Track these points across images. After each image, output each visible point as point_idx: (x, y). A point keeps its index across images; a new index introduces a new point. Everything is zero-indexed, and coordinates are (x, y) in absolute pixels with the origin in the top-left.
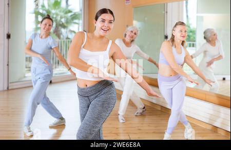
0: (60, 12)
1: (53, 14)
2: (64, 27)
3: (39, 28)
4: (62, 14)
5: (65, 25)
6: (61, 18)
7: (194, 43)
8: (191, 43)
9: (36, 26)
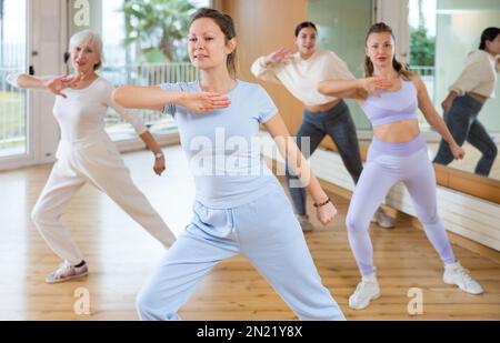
0: (171, 7)
1: (159, 13)
2: (179, 37)
3: (133, 39)
4: (175, 12)
5: (182, 33)
6: (174, 19)
7: (431, 68)
8: (426, 68)
9: (128, 35)
